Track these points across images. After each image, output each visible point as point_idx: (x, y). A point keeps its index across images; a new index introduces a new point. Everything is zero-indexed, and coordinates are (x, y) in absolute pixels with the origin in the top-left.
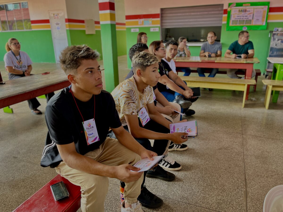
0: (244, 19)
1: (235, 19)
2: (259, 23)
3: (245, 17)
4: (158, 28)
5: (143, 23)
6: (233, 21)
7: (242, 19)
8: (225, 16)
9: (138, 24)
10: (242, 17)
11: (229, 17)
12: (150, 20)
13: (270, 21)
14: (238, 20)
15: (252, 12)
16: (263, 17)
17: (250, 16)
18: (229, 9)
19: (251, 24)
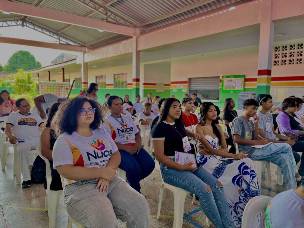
0: (231, 86)
1: (226, 85)
2: (239, 89)
3: (231, 85)
4: (186, 90)
5: (179, 86)
6: (225, 87)
7: (230, 86)
8: (221, 83)
9: (176, 87)
10: (230, 85)
11: (223, 85)
12: (183, 85)
13: (246, 87)
14: (228, 86)
15: (235, 81)
16: (242, 85)
17: (234, 84)
18: (222, 80)
19: (235, 89)
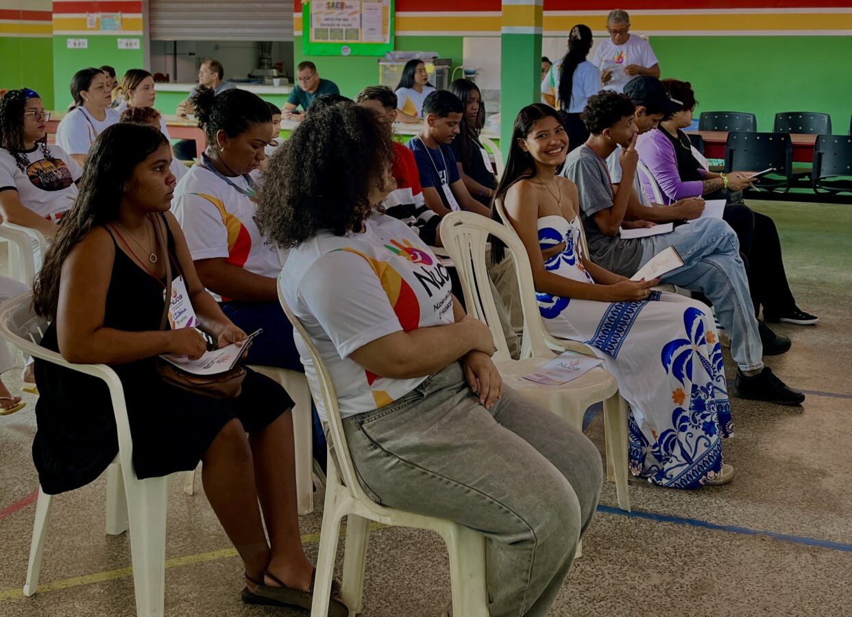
0: (341, 27)
1: (322, 25)
2: (377, 38)
3: (342, 22)
4: (138, 41)
5: (98, 25)
6: (316, 30)
7: (336, 27)
8: (298, 15)
9: (85, 28)
10: (336, 22)
11: (307, 21)
12: (118, 17)
13: (400, 33)
14: (329, 28)
15: (358, 9)
16: (384, 24)
17: (355, 19)
18: (304, 1)
19: (358, 39)
